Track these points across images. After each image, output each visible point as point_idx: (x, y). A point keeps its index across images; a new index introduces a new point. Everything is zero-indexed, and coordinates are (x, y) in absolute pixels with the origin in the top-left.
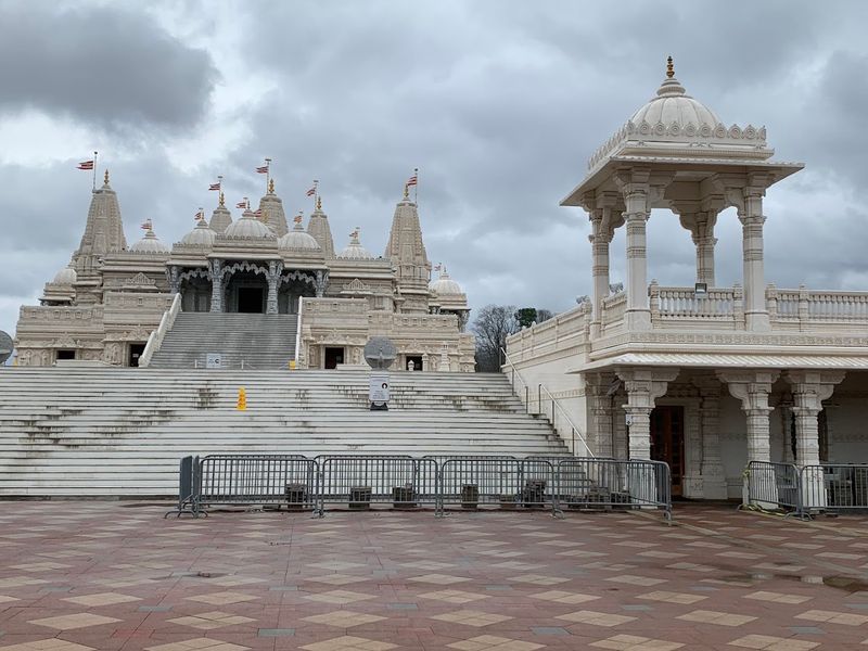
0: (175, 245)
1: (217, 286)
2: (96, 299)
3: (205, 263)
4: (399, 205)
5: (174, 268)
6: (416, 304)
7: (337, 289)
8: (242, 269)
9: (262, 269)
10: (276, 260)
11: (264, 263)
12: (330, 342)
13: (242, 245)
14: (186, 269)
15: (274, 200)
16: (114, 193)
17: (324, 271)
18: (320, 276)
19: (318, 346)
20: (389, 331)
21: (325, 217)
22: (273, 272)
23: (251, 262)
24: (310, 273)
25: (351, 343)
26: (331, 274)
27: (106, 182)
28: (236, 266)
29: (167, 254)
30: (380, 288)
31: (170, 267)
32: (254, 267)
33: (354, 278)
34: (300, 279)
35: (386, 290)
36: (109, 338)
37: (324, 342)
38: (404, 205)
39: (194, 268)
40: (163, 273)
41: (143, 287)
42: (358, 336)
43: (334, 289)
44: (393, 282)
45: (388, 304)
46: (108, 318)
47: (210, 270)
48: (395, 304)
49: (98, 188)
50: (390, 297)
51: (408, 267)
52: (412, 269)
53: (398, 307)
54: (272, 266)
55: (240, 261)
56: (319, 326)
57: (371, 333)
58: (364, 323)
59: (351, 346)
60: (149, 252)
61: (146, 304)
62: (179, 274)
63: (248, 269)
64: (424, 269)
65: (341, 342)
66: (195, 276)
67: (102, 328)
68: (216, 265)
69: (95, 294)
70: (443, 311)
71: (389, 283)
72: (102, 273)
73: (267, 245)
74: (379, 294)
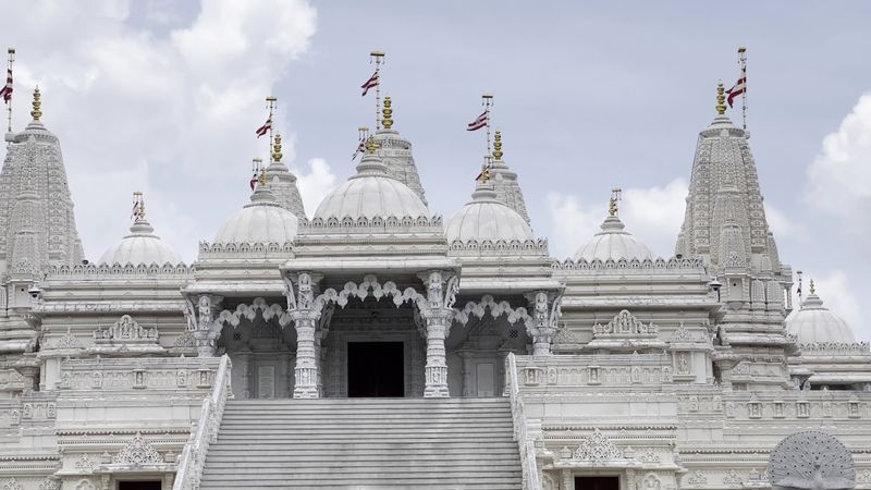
0: (204, 247)
1: (306, 339)
2: (23, 383)
3: (279, 286)
4: (704, 135)
5: (204, 300)
6: (761, 370)
7: (580, 337)
8: (363, 295)
9: (411, 293)
10: (444, 271)
11: (414, 280)
12: (585, 463)
13: (364, 237)
14: (229, 302)
15: (394, 143)
16: (53, 139)
17: (553, 293)
18: (542, 305)
19: (557, 472)
20: (718, 435)
21: (513, 177)
22: (437, 298)
23: (383, 277)
24: (520, 299)
25: (638, 464)
26: (566, 302)
27: (36, 115)
28: (351, 289)
29: (182, 268)
30: (682, 330)
31: (193, 297)
32: (390, 288)
33: (617, 309)
34: (496, 313)
35: (697, 336)
36: (69, 468)
37: (573, 463)
38: (717, 133)
39: (248, 299)
40: (180, 314)
41: (132, 348)
42: (653, 446)
43: (574, 337)
44: (713, 314)
45: (701, 370)
46: (67, 419)
47: (291, 299)
48: (717, 370)
49: (18, 130)
50: (707, 352)
51: (735, 281)
52: (745, 284)
53: (725, 375)
54: (435, 283)
55: (357, 277)
56: (558, 423)
57: (683, 439)
58: (666, 413)
59: (638, 471)
60: (142, 267)
61: (151, 381)
62: (216, 314)
63: (378, 294)
64: (776, 283)
65: (615, 462)
66: (251, 316)
67: (51, 445)
68: (303, 287)
69: (20, 369)
70: (816, 386)
71: (704, 318)
72: (37, 320)
73: (421, 236)
74: (679, 346)
